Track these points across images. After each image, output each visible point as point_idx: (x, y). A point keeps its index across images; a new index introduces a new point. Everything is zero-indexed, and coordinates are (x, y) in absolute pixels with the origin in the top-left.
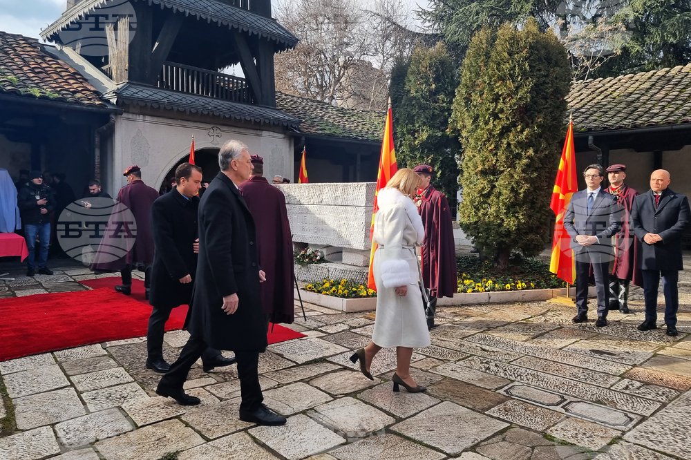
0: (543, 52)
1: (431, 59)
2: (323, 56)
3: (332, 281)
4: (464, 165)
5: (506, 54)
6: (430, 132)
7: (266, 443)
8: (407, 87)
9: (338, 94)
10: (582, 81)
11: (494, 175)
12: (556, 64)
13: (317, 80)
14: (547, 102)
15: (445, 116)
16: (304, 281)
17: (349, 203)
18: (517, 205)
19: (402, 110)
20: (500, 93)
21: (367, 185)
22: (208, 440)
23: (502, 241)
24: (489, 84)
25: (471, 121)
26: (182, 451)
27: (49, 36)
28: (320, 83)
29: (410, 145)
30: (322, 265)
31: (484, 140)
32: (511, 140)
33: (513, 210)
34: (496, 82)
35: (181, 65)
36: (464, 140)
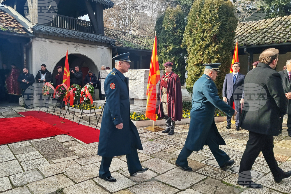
0: (225, 10)
1: (174, 13)
2: (125, 11)
4: (188, 61)
5: (208, 11)
6: (174, 46)
7: (101, 185)
8: (163, 26)
9: (132, 28)
10: (242, 22)
12: (231, 16)
13: (122, 22)
14: (226, 33)
15: (180, 39)
17: (137, 78)
19: (161, 36)
20: (205, 29)
21: (145, 70)
22: (76, 183)
24: (200, 25)
25: (192, 41)
26: (65, 188)
27: (2, 2)
28: (124, 23)
29: (164, 52)
31: (197, 50)
32: (210, 50)
34: (203, 23)
35: (61, 15)
36: (189, 50)
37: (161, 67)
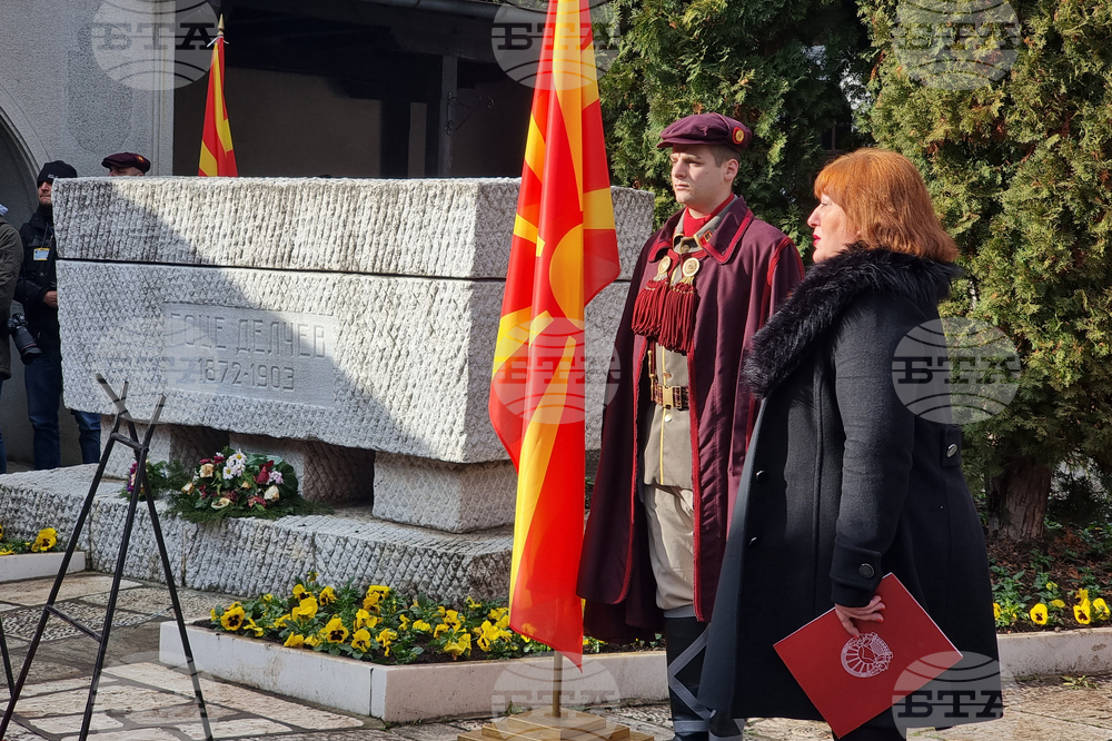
3: (328, 591)
4: (877, 117)
11: (995, 158)
16: (214, 590)
17: (406, 263)
18: (1085, 283)
21: (482, 189)
23: (1020, 429)
29: (662, 26)
30: (289, 523)
32: (1065, 23)
33: (1064, 304)
36: (879, 13)
37: (634, 162)
